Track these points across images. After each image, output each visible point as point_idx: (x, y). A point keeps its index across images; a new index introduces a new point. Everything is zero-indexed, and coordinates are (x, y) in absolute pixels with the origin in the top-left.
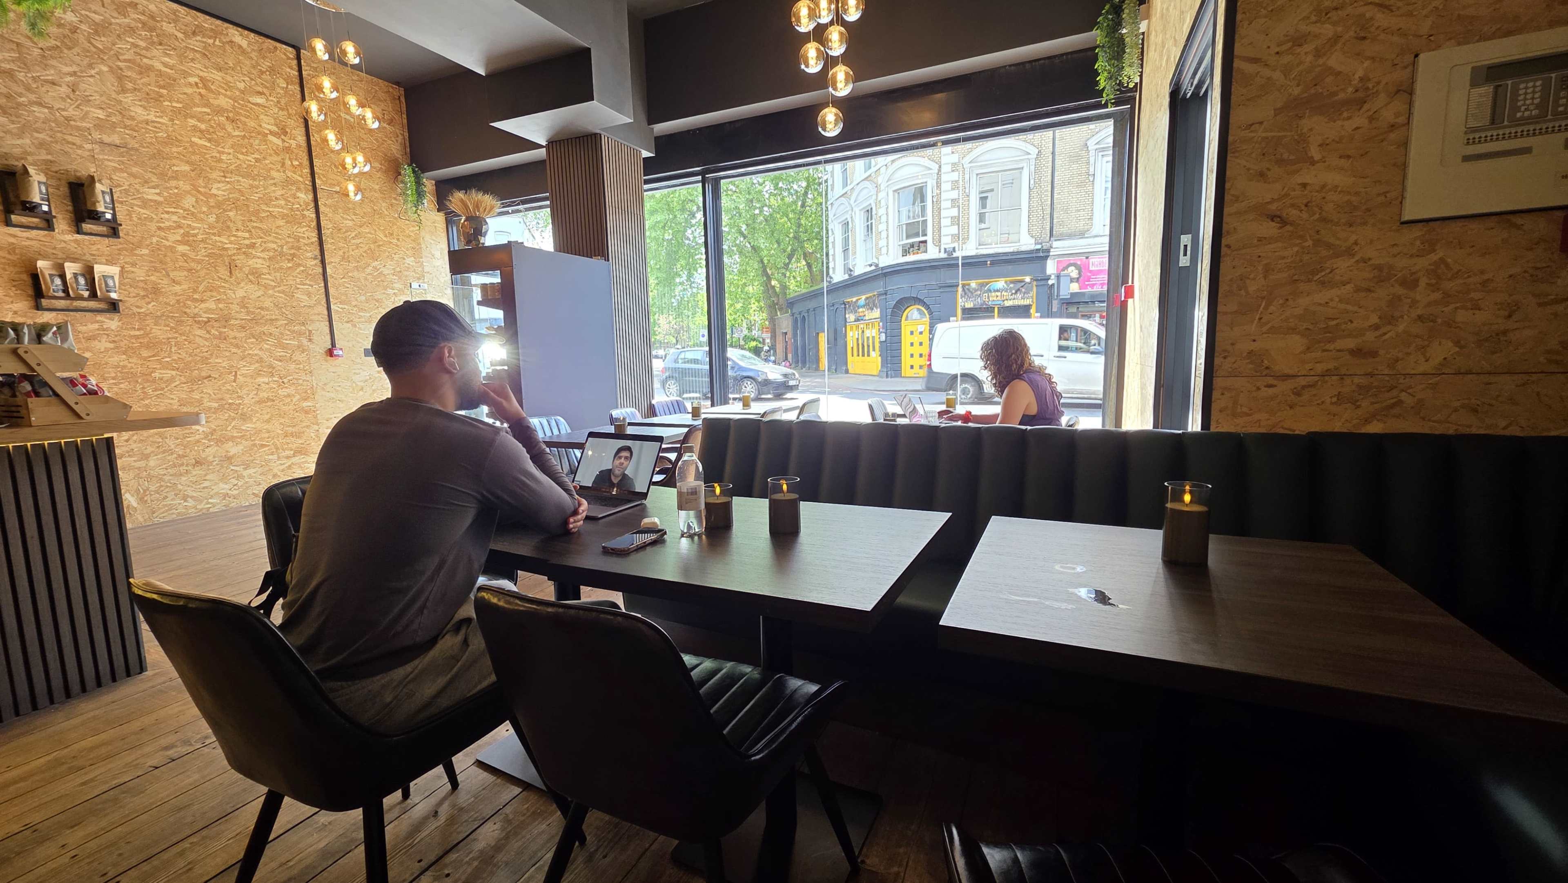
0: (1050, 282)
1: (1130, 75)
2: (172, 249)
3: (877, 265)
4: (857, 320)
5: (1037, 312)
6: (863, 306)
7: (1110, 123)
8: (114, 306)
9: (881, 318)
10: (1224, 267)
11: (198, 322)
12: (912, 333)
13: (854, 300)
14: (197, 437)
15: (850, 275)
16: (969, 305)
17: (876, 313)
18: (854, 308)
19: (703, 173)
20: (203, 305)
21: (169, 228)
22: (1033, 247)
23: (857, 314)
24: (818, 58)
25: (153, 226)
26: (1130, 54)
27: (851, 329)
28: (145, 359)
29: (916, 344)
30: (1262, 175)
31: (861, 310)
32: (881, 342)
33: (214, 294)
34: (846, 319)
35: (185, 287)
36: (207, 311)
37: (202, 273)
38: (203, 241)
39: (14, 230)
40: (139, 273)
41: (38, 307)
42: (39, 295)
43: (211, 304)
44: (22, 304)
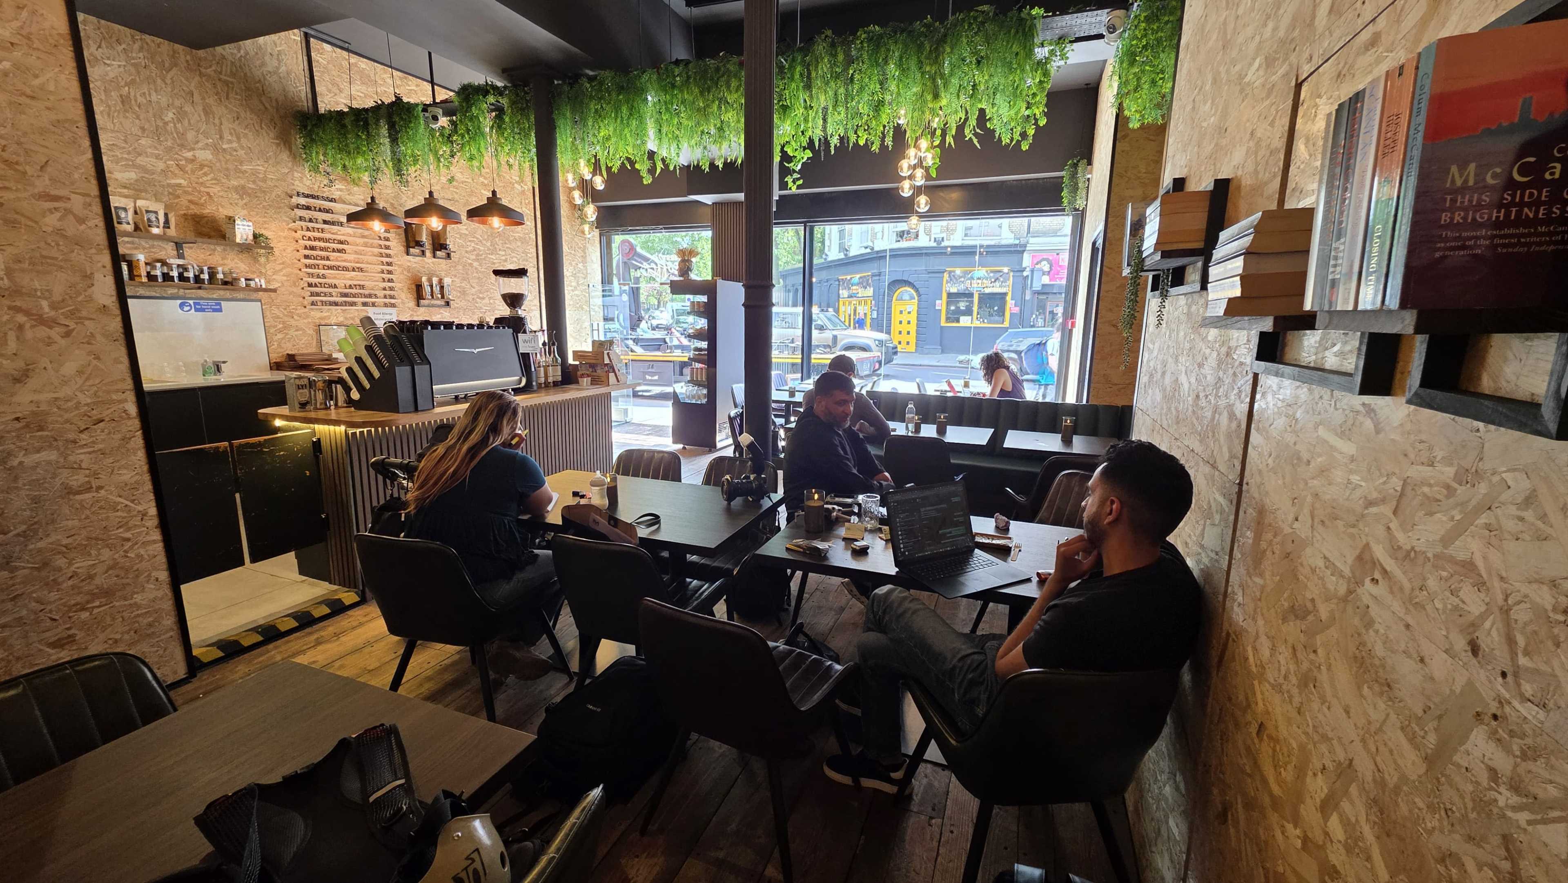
0: (1025, 274)
1: (1080, 203)
3: (872, 249)
4: (850, 296)
5: (1012, 299)
6: (858, 284)
7: (1071, 217)
8: (448, 304)
9: (873, 296)
10: (1096, 342)
12: (901, 312)
13: (849, 277)
15: (846, 255)
16: (954, 290)
17: (870, 292)
18: (848, 285)
19: (805, 223)
20: (484, 301)
21: (471, 251)
22: (1012, 241)
23: (851, 292)
24: (910, 189)
25: (463, 250)
26: (1082, 193)
27: (844, 304)
29: (905, 322)
30: (1111, 310)
31: (854, 287)
32: (872, 319)
33: (489, 293)
34: (839, 294)
35: (476, 290)
36: (486, 305)
37: (484, 280)
38: (485, 259)
39: (410, 258)
40: (458, 282)
41: (419, 306)
42: (419, 299)
43: (487, 301)
44: (412, 304)
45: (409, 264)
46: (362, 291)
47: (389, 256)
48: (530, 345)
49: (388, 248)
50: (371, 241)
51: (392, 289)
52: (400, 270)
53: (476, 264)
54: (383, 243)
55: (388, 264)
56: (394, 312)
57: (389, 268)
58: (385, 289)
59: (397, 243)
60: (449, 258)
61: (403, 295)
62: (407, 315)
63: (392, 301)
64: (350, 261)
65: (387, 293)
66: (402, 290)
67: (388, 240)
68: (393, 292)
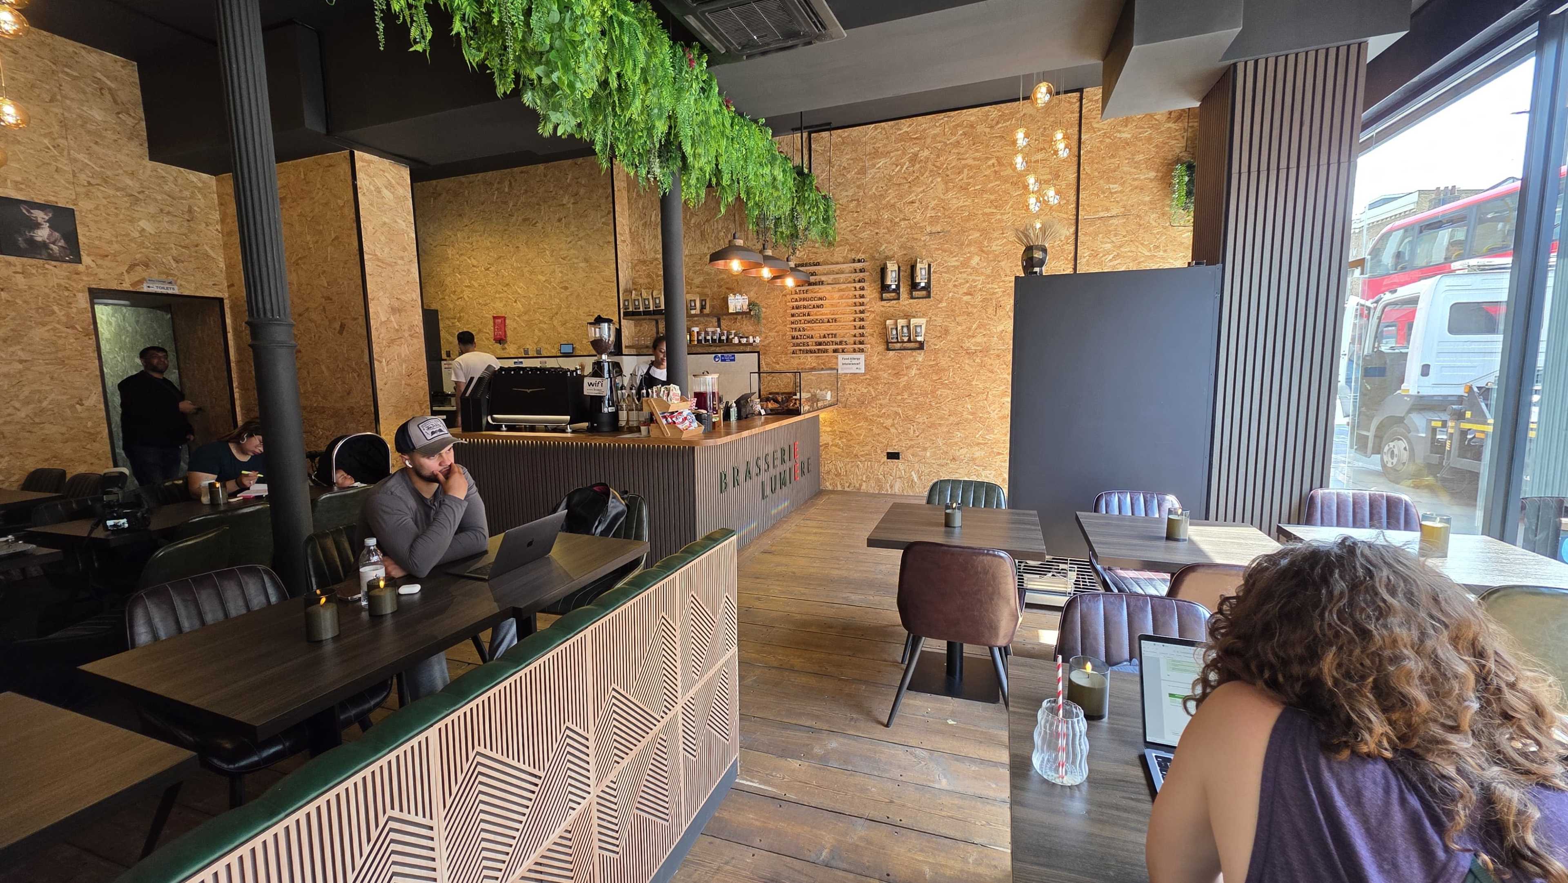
2: (960, 299)
8: (921, 346)
11: (969, 354)
14: (956, 440)
20: (974, 340)
21: (961, 284)
25: (950, 285)
28: (934, 381)
33: (981, 330)
35: (964, 327)
36: (975, 345)
37: (976, 315)
38: (981, 290)
39: (884, 303)
40: (939, 321)
41: (888, 349)
42: (887, 343)
43: (979, 339)
44: (882, 348)
45: (883, 309)
46: (833, 339)
47: (862, 304)
48: (597, 388)
49: (862, 297)
50: (847, 293)
51: (862, 335)
52: (873, 315)
53: (967, 298)
54: (858, 293)
55: (862, 312)
56: (862, 356)
57: (862, 315)
58: (855, 336)
59: (871, 292)
60: (928, 296)
61: (873, 340)
62: (875, 359)
63: (861, 346)
64: (826, 314)
65: (858, 339)
66: (872, 335)
67: (862, 289)
68: (862, 338)
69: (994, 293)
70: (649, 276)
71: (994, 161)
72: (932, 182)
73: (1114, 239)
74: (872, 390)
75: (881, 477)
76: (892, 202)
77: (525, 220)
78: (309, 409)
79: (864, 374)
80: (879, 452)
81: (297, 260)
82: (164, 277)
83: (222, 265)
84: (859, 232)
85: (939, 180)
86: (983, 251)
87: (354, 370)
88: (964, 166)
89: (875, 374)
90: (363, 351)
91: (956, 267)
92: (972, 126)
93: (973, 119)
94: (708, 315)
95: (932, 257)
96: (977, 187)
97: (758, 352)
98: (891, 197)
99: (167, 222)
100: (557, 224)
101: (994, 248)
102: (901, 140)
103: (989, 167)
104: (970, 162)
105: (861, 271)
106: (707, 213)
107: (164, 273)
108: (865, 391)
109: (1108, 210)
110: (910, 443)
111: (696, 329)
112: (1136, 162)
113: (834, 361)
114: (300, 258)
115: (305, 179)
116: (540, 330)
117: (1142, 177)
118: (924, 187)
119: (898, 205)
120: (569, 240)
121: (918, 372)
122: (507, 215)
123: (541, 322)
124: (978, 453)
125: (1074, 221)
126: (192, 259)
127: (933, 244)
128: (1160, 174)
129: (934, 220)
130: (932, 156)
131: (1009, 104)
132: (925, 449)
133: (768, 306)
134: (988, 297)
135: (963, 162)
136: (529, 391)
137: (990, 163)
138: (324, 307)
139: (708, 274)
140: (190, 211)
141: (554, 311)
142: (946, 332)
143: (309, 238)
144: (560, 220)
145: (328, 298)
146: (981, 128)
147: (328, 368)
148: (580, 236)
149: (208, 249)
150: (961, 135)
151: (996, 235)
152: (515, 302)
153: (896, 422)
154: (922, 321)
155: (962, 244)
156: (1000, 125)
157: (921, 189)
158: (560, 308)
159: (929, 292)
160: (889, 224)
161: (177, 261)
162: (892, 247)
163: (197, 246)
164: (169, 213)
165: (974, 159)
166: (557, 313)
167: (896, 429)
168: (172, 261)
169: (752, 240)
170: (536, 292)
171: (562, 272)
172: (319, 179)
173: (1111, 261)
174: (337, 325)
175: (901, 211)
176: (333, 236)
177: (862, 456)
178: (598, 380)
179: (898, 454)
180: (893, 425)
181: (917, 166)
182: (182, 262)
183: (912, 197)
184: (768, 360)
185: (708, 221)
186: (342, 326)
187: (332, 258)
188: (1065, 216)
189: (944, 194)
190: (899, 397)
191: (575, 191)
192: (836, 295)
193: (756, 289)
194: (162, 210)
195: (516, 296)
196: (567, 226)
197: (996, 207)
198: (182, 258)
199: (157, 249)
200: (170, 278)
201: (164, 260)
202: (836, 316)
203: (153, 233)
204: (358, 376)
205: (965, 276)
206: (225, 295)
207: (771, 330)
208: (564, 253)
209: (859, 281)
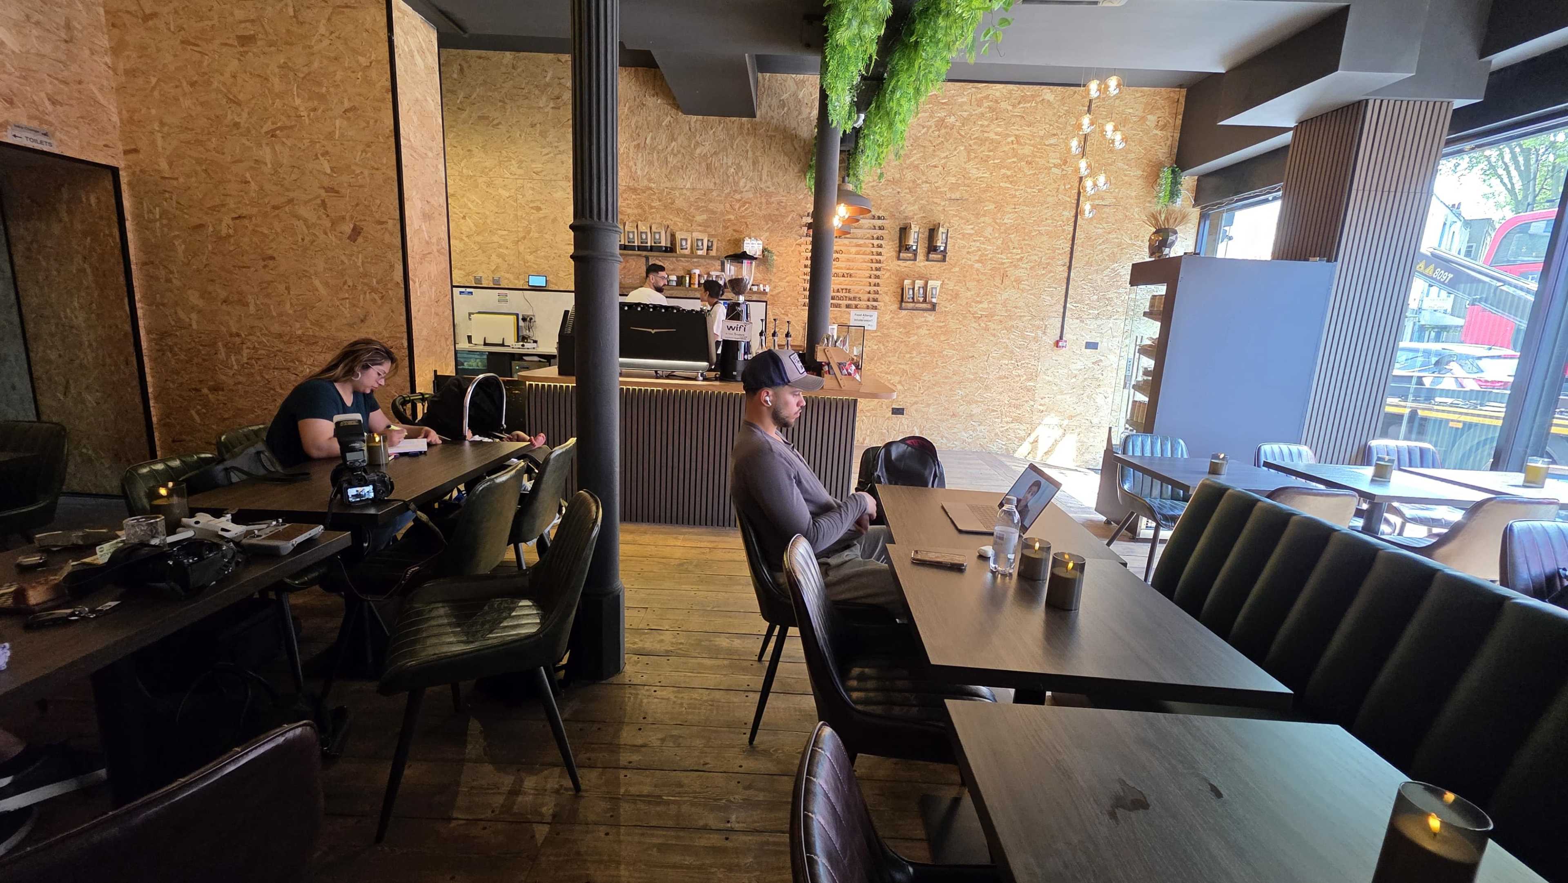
2: (972, 267)
8: (933, 307)
11: (975, 317)
14: (957, 397)
20: (981, 306)
21: (973, 252)
25: (965, 251)
28: (942, 342)
33: (989, 297)
35: (973, 293)
36: (983, 309)
37: (985, 282)
38: (991, 259)
39: (900, 262)
40: (951, 285)
41: (901, 308)
42: (902, 301)
43: (985, 305)
44: (895, 307)
45: (898, 268)
46: (847, 295)
47: (879, 262)
48: (738, 332)
49: (880, 254)
50: (863, 249)
51: (877, 293)
52: (888, 274)
53: (978, 266)
54: (875, 250)
55: (877, 269)
56: (875, 313)
57: (878, 273)
58: (869, 293)
59: (889, 249)
60: (944, 260)
61: (887, 299)
62: (888, 317)
63: (875, 304)
64: (841, 268)
65: (872, 296)
66: (886, 293)
67: (880, 246)
68: (877, 296)
69: (1003, 264)
70: (639, 206)
71: (1013, 138)
72: (955, 149)
73: (1105, 225)
74: (882, 347)
75: (885, 431)
76: (916, 163)
77: (481, 118)
78: (286, 338)
79: (876, 331)
80: (884, 407)
81: (275, 130)
82: (35, 124)
83: (115, 118)
84: (880, 190)
85: (962, 148)
86: (996, 223)
87: (373, 290)
88: (987, 139)
89: (886, 331)
90: (392, 266)
91: (971, 235)
92: (997, 102)
93: (998, 94)
94: (713, 258)
95: (950, 223)
96: (996, 161)
97: (766, 302)
98: (915, 158)
99: (37, 37)
100: (529, 130)
101: (1006, 221)
102: (930, 103)
103: (1008, 143)
104: (992, 135)
105: (880, 228)
106: (715, 144)
107: (35, 118)
108: (875, 347)
109: (1103, 199)
110: (914, 399)
111: (697, 272)
112: (1129, 160)
113: (847, 316)
114: (281, 129)
115: (295, 17)
116: (499, 256)
117: (1132, 174)
118: (948, 153)
119: (921, 167)
120: (545, 151)
121: (927, 332)
122: (455, 108)
123: (500, 246)
124: (976, 410)
125: (1075, 205)
126: (74, 102)
127: (952, 210)
128: (1145, 174)
129: (954, 187)
130: (957, 124)
131: (1031, 86)
132: (928, 405)
133: (780, 255)
134: (997, 266)
135: (986, 135)
136: (653, 332)
137: (1010, 140)
138: (323, 201)
139: (713, 212)
140: (68, 27)
141: (521, 235)
142: (957, 296)
143: (298, 101)
144: (533, 126)
145: (330, 190)
146: (1004, 105)
147: (326, 284)
148: (561, 149)
149: (96, 91)
150: (986, 108)
151: (1008, 209)
152: (464, 218)
153: (903, 379)
154: (938, 283)
155: (978, 214)
156: (1021, 105)
157: (945, 155)
158: (529, 232)
159: (945, 257)
160: (911, 185)
161: (54, 102)
162: (912, 210)
163: (80, 82)
164: (37, 23)
165: (996, 134)
166: (524, 238)
167: (903, 386)
168: (47, 103)
169: (766, 181)
170: (496, 210)
171: (533, 189)
172: (324, 21)
173: (1100, 245)
174: (347, 228)
175: (923, 174)
176: (347, 105)
177: (867, 411)
178: (739, 323)
179: (903, 409)
180: (900, 382)
181: (943, 131)
182: (61, 105)
183: (934, 162)
184: (776, 311)
185: (715, 153)
186: (356, 232)
187: (342, 135)
188: (1069, 199)
189: (965, 163)
190: (908, 356)
191: (556, 93)
192: (854, 250)
193: (768, 234)
194: (28, 17)
195: (465, 210)
196: (543, 134)
197: (1011, 182)
198: (59, 98)
199: (25, 78)
200: (45, 127)
201: (35, 98)
202: (851, 272)
203: (17, 51)
204: (382, 298)
205: (978, 244)
206: (119, 162)
207: (781, 279)
208: (538, 166)
209: (878, 239)
